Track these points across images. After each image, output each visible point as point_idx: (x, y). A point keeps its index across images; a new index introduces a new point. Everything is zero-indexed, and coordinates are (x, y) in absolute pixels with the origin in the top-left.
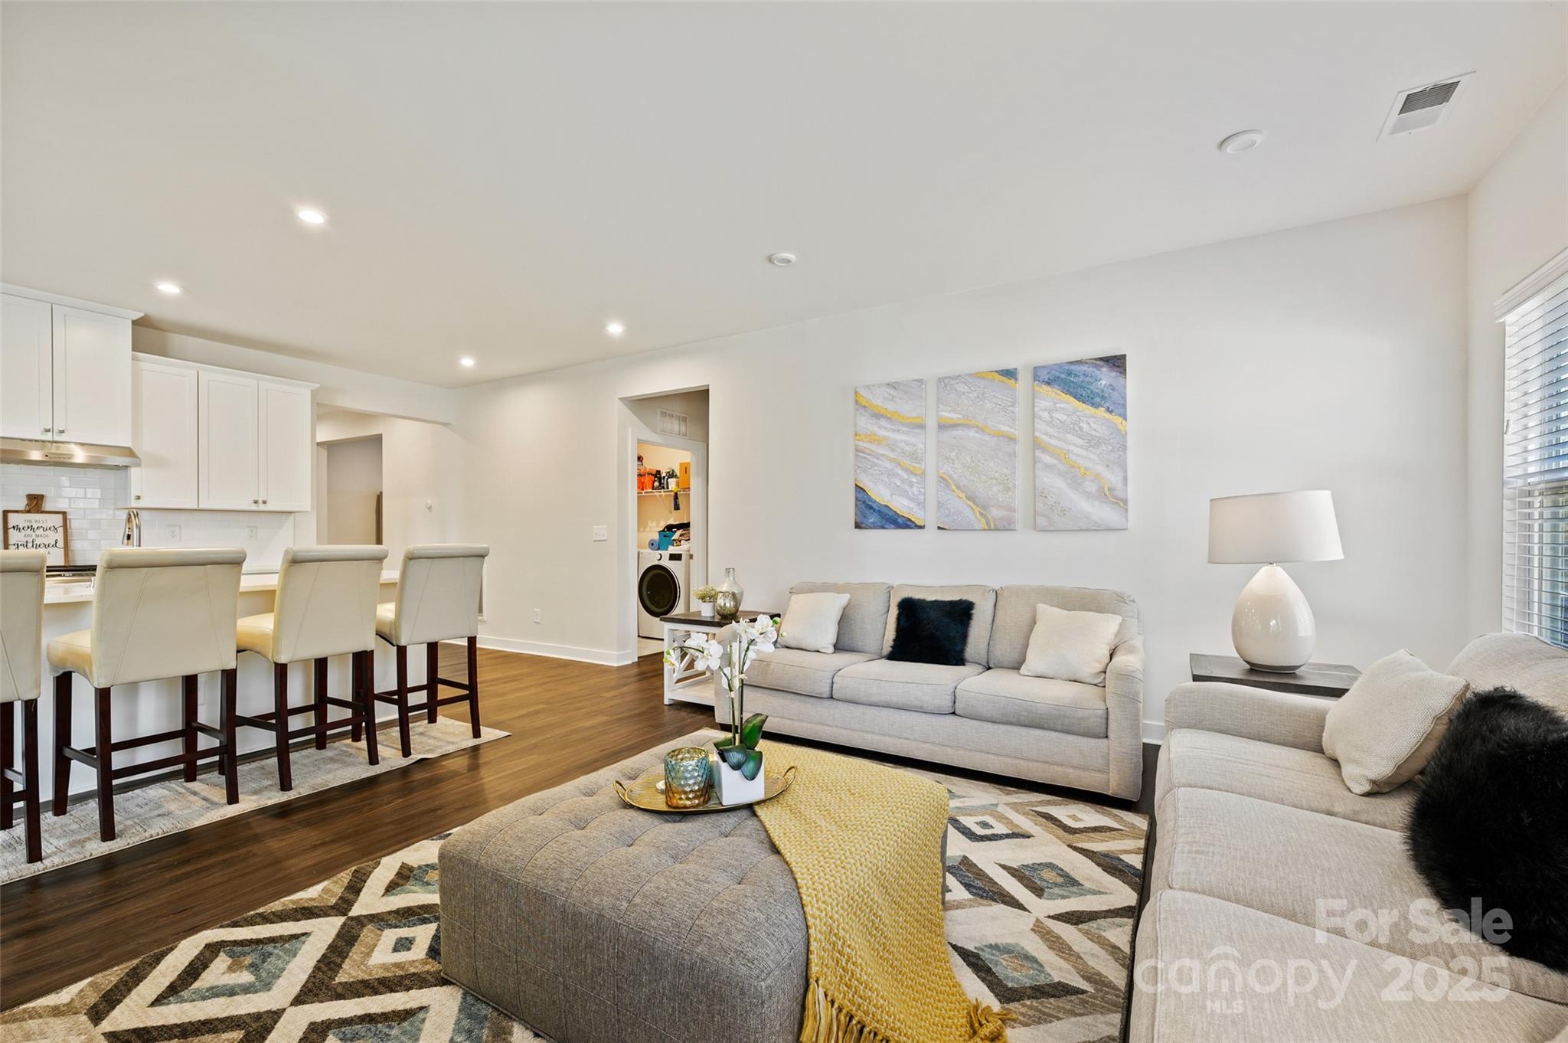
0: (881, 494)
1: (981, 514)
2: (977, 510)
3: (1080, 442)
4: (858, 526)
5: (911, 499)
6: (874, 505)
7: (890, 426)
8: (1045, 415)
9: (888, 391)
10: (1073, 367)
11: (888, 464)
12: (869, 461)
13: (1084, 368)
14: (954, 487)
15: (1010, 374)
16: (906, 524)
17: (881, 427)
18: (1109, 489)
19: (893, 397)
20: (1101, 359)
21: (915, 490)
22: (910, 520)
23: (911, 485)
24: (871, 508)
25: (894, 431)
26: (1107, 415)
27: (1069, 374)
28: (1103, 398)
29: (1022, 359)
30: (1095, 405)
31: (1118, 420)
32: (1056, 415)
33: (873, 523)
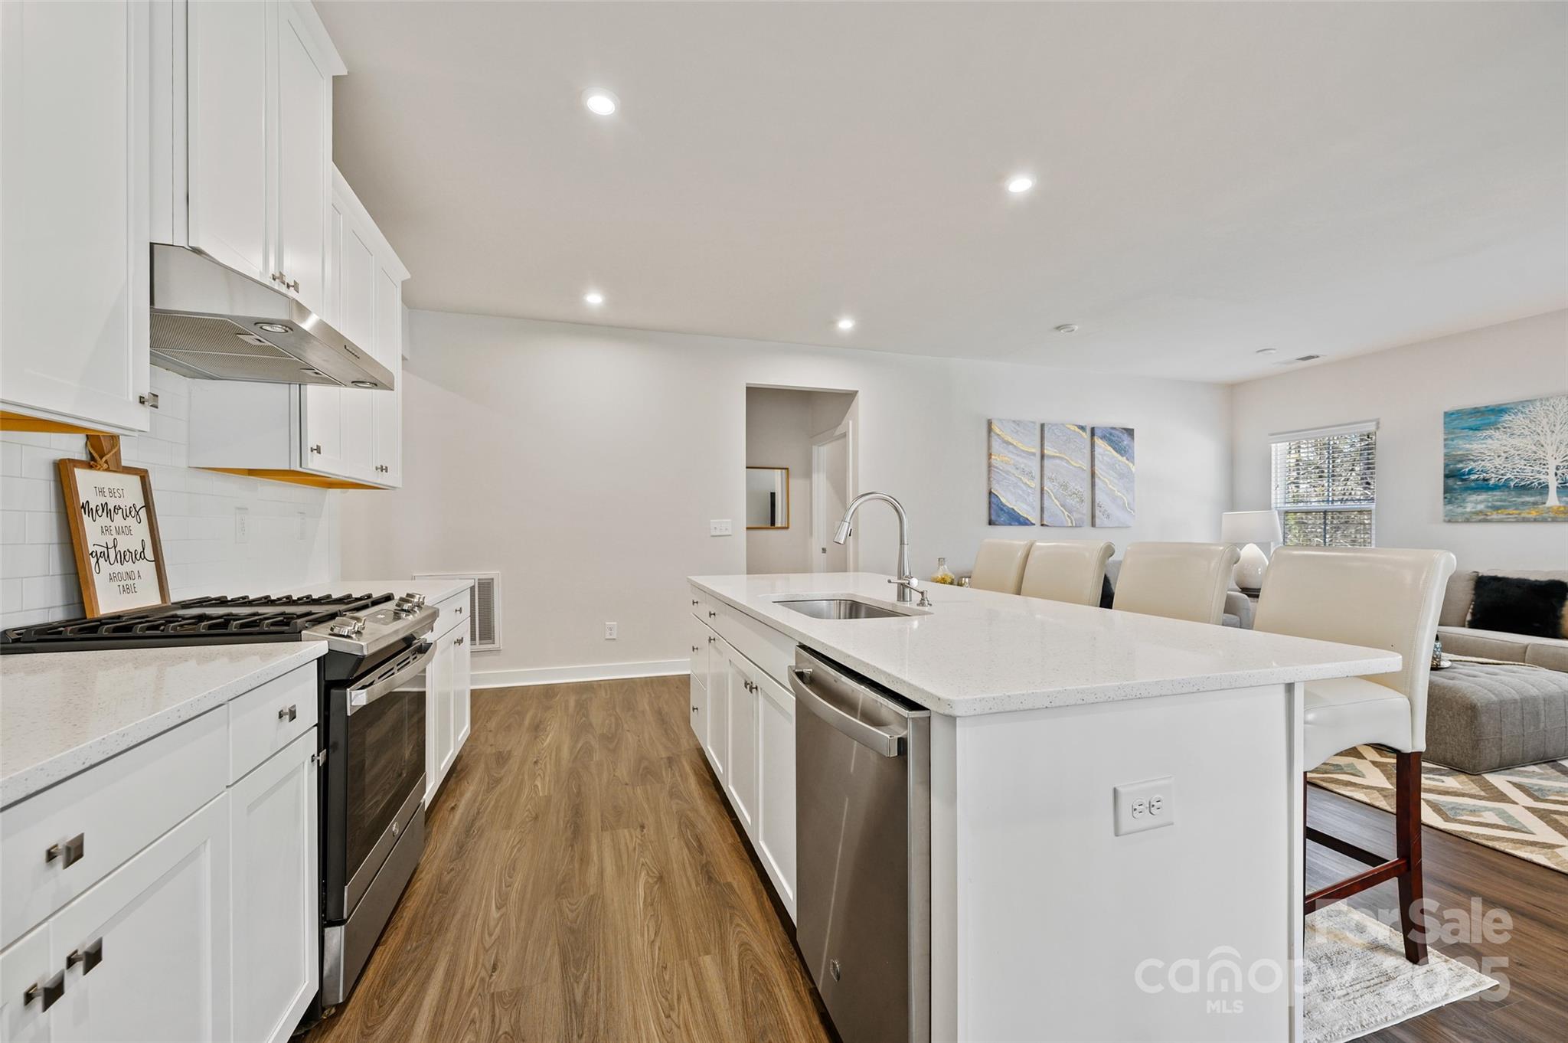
0: (1008, 499)
1: (1068, 516)
2: (1066, 513)
3: (1116, 476)
4: (991, 523)
5: (1028, 505)
6: (1004, 508)
7: (1015, 452)
8: (1100, 457)
9: (1014, 425)
10: (1113, 431)
11: (1014, 479)
12: (1001, 475)
13: (1117, 432)
14: (1053, 498)
15: (1082, 428)
16: (1025, 522)
17: (1009, 452)
18: (1128, 504)
19: (1017, 431)
20: (1125, 429)
21: (1031, 498)
22: (1027, 519)
23: (1028, 495)
24: (1002, 510)
25: (1018, 455)
26: (1127, 462)
27: (1111, 434)
28: (1125, 451)
29: (1089, 421)
30: (1122, 455)
31: (1131, 465)
32: (1105, 458)
33: (1004, 521)
